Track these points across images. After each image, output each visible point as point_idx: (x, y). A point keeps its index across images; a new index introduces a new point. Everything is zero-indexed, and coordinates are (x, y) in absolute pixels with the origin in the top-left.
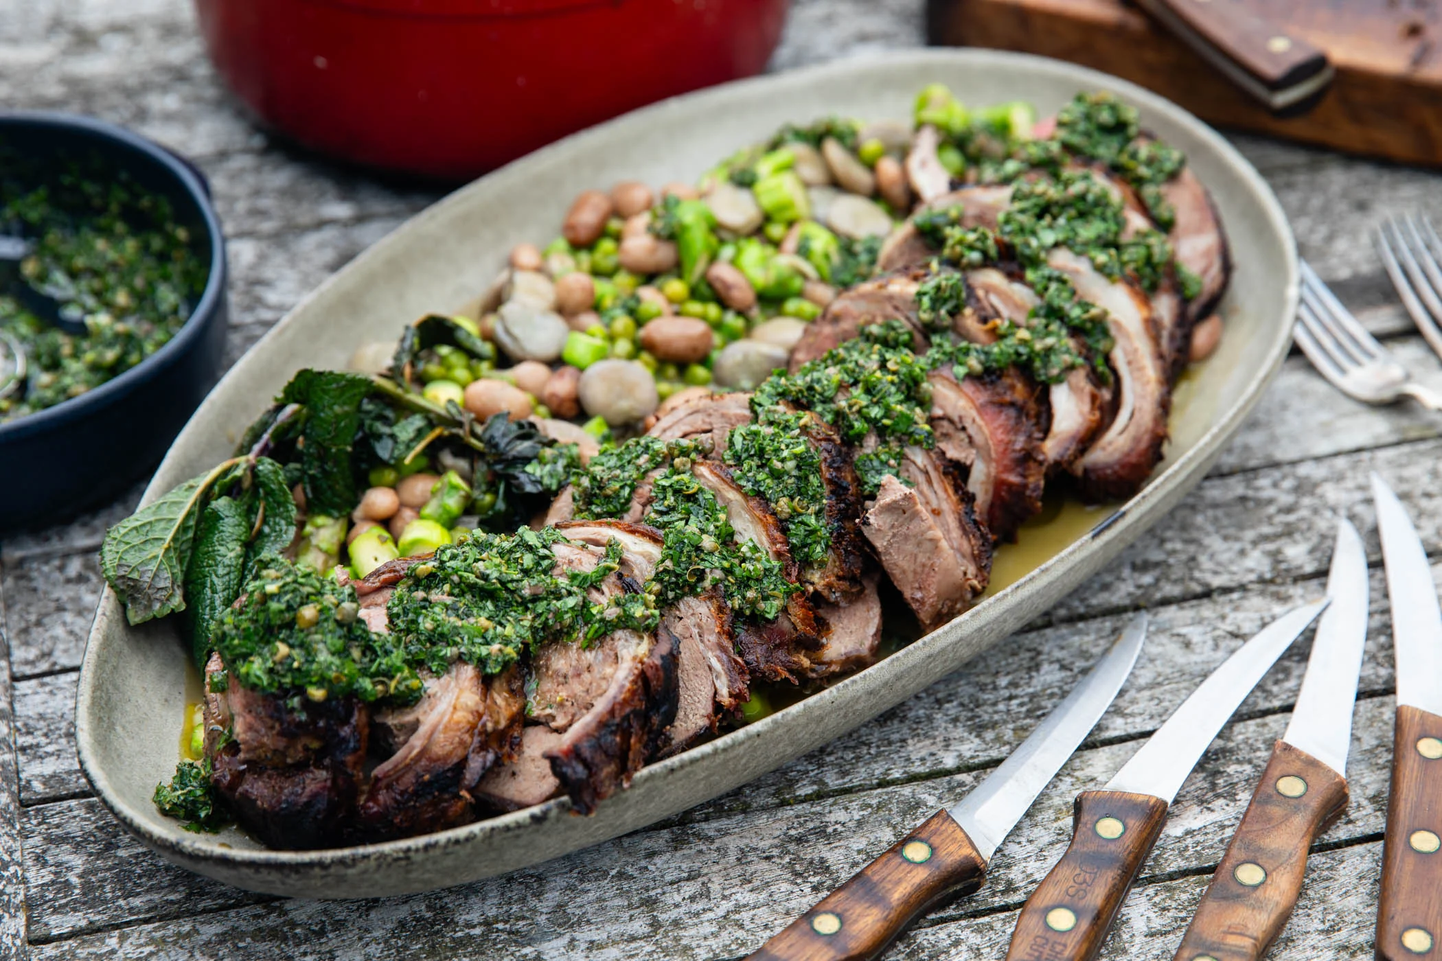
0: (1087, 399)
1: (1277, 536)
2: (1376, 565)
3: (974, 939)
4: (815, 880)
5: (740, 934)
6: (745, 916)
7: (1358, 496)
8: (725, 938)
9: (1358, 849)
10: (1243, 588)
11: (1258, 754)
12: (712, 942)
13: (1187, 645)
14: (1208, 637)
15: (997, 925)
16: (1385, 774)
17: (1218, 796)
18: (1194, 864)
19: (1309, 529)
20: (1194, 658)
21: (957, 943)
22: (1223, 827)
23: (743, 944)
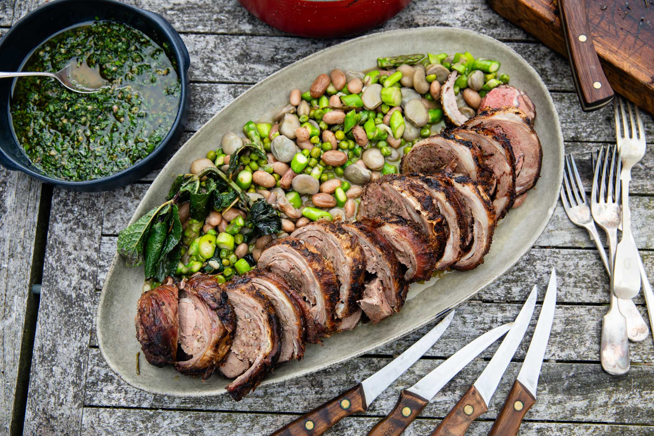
0: (457, 254)
1: (513, 281)
2: (540, 303)
3: (356, 426)
4: (317, 389)
5: (289, 404)
6: (292, 397)
7: (547, 269)
8: (284, 404)
9: (484, 423)
10: (492, 302)
11: (469, 376)
12: (280, 405)
13: (464, 323)
14: (472, 321)
15: (365, 422)
16: (505, 395)
17: (449, 390)
18: (432, 415)
19: (524, 281)
20: (465, 329)
21: (351, 426)
22: (446, 403)
23: (289, 408)
